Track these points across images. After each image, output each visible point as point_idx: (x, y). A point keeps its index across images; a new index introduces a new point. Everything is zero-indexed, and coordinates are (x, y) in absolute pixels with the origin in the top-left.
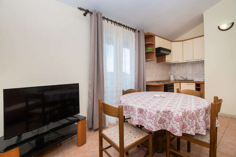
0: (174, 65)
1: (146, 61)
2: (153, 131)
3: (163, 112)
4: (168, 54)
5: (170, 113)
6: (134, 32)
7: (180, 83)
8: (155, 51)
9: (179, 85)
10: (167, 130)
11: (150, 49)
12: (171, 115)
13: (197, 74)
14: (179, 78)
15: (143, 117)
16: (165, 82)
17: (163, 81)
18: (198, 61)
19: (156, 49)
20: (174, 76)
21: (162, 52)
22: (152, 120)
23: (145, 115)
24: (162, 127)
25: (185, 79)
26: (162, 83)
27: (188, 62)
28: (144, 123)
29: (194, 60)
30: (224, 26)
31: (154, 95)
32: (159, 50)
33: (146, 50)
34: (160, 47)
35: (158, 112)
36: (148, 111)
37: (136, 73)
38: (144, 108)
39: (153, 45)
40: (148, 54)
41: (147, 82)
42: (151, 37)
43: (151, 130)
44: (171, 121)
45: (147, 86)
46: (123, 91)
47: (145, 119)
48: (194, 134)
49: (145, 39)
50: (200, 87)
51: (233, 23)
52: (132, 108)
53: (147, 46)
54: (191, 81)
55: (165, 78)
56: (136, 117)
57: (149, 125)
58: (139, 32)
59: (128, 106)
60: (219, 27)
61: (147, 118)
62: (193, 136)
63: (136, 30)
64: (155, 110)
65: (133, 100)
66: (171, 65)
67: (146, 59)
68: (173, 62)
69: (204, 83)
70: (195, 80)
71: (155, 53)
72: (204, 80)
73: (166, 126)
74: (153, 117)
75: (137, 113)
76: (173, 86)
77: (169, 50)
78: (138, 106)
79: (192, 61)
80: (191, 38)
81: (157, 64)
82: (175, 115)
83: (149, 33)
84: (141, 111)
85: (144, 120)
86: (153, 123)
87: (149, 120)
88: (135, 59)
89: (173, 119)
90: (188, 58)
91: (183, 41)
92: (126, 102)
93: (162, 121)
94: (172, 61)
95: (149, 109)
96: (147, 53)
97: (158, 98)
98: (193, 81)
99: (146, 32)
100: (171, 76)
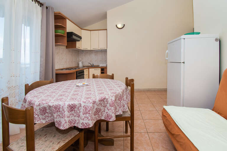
0: (82, 52)
1: (56, 45)
2: (90, 126)
3: (99, 101)
4: (79, 41)
5: (105, 100)
6: (40, 7)
7: (89, 68)
8: (66, 35)
9: (88, 71)
10: (102, 119)
11: (60, 32)
12: (106, 102)
13: (96, 61)
14: (87, 64)
15: (75, 114)
16: (76, 68)
17: (74, 68)
18: (101, 50)
19: (68, 33)
20: (82, 63)
21: (74, 37)
22: (88, 114)
23: (78, 112)
24: (97, 118)
25: (92, 65)
26: (74, 70)
27: (94, 50)
28: (77, 121)
29: (100, 49)
30: (120, 26)
31: (77, 85)
32: (70, 34)
33: (55, 33)
34: (72, 32)
35: (94, 103)
36: (82, 105)
37: (42, 59)
38: (76, 103)
39: (64, 28)
40: (58, 38)
41: (57, 70)
42: (62, 19)
43: (87, 127)
44: (106, 108)
45: (57, 74)
46: (26, 86)
47: (79, 116)
48: (122, 113)
49: (55, 19)
50: (104, 71)
51: (124, 25)
52: (57, 108)
53: (57, 27)
54: (97, 67)
55: (73, 65)
56: (66, 118)
57: (84, 122)
58: (47, 8)
59: (50, 107)
60: (116, 25)
61: (81, 114)
62: (122, 115)
63: (43, 5)
64: (91, 101)
65: (39, 97)
66: (79, 52)
67: (56, 42)
68: (82, 49)
69: (107, 68)
70: (100, 66)
71: (66, 38)
72: (107, 65)
73: (101, 115)
74: (89, 111)
75: (66, 113)
76: (84, 72)
77: (80, 36)
78: (67, 103)
79: (98, 49)
80: (97, 29)
81: (66, 50)
82: (110, 101)
83: (60, 13)
84: (72, 108)
85: (76, 118)
86: (89, 118)
87: (85, 115)
88: (41, 41)
89: (108, 105)
90: (95, 46)
91: (91, 31)
92: (44, 102)
93: (98, 111)
94: (81, 47)
95: (83, 102)
96: (56, 36)
97: (83, 86)
98: (98, 66)
99: (56, 11)
100: (79, 62)
